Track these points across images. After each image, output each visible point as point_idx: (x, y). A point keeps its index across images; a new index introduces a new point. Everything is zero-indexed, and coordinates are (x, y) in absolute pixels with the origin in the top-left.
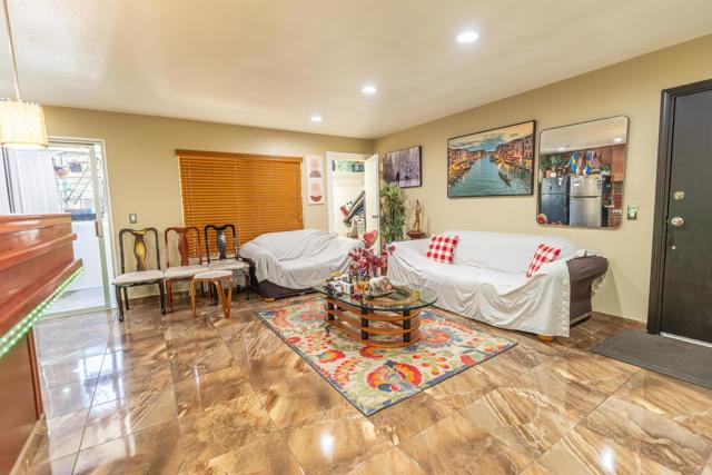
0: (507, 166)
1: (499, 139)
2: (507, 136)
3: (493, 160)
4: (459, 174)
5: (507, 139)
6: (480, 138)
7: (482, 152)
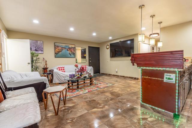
0: (71, 52)
1: (69, 46)
2: (70, 46)
3: (67, 50)
4: (59, 52)
5: (71, 47)
6: (64, 45)
7: (65, 48)
